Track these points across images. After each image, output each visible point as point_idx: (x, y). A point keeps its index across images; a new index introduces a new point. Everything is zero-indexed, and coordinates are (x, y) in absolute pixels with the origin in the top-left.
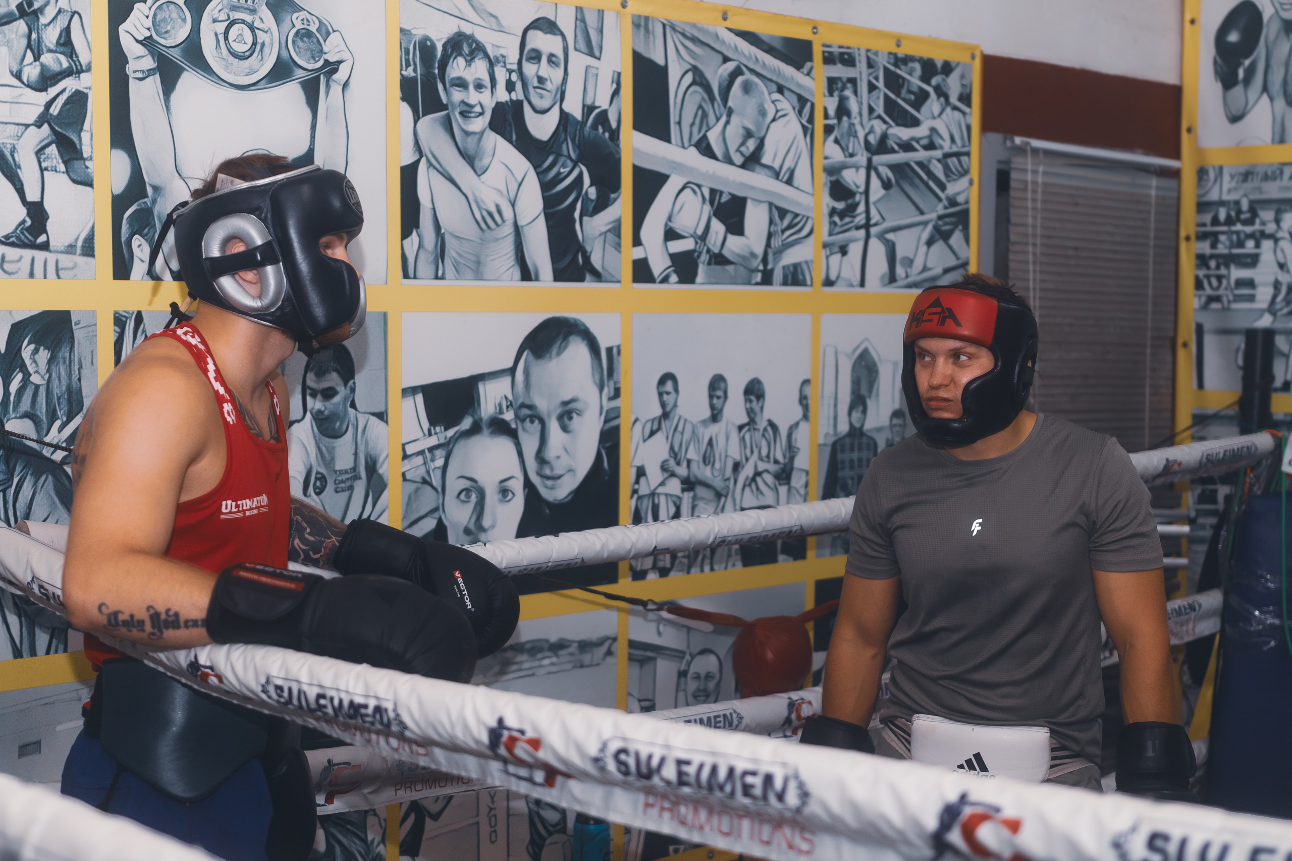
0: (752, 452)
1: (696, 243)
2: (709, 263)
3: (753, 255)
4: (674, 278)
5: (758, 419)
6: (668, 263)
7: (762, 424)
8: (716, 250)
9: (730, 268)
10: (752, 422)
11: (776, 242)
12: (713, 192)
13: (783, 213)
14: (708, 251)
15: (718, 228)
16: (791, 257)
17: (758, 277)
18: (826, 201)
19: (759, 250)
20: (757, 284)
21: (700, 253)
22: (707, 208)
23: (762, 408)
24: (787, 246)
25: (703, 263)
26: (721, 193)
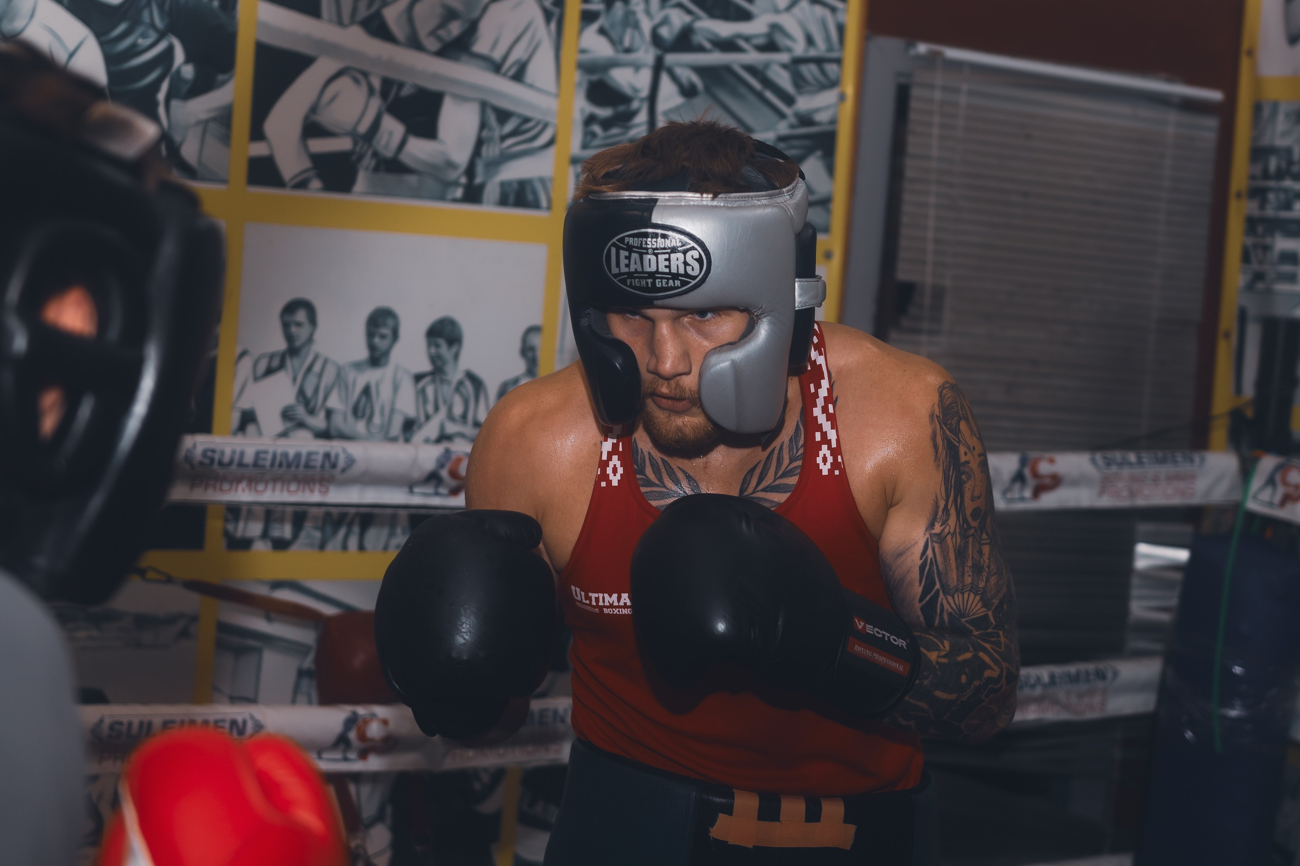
0: (437, 409)
1: (355, 143)
2: (376, 169)
3: (451, 165)
4: (316, 184)
5: (449, 368)
6: (307, 164)
7: (455, 374)
8: (389, 153)
9: (412, 179)
10: (438, 371)
11: (490, 152)
12: (387, 83)
13: (503, 116)
14: (375, 154)
15: (393, 129)
16: (514, 171)
17: (459, 193)
18: (580, 106)
19: (462, 157)
20: (455, 200)
21: (361, 158)
22: (376, 104)
23: (456, 357)
24: (506, 157)
25: (367, 168)
26: (401, 85)
